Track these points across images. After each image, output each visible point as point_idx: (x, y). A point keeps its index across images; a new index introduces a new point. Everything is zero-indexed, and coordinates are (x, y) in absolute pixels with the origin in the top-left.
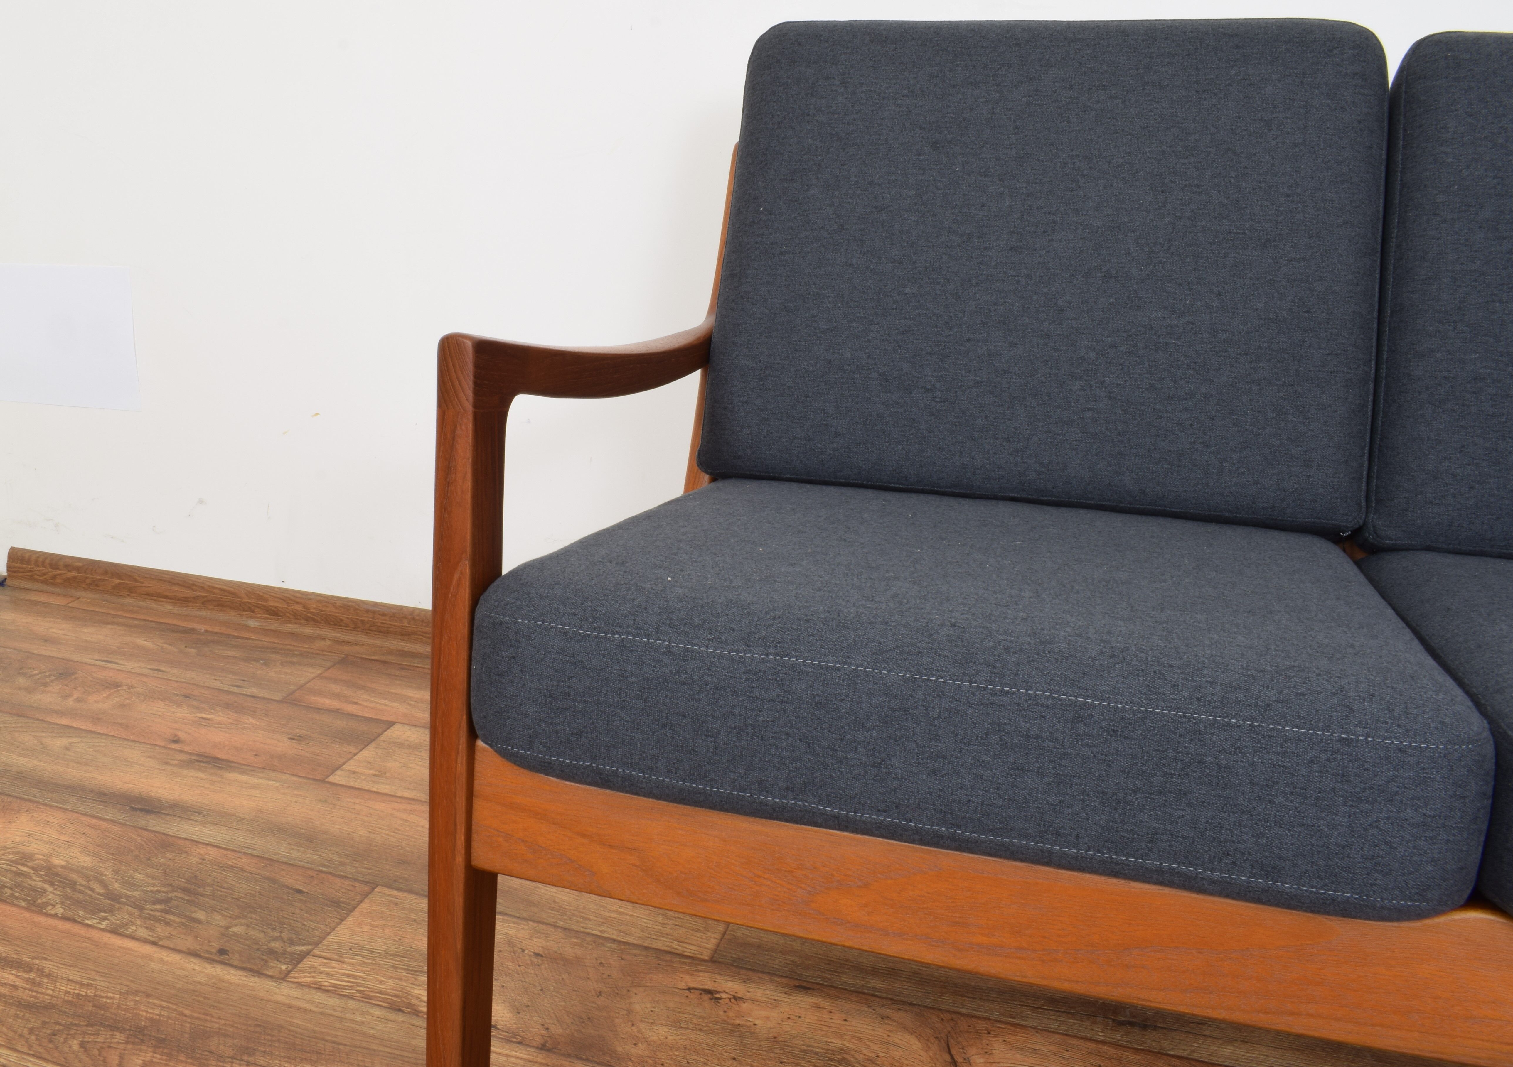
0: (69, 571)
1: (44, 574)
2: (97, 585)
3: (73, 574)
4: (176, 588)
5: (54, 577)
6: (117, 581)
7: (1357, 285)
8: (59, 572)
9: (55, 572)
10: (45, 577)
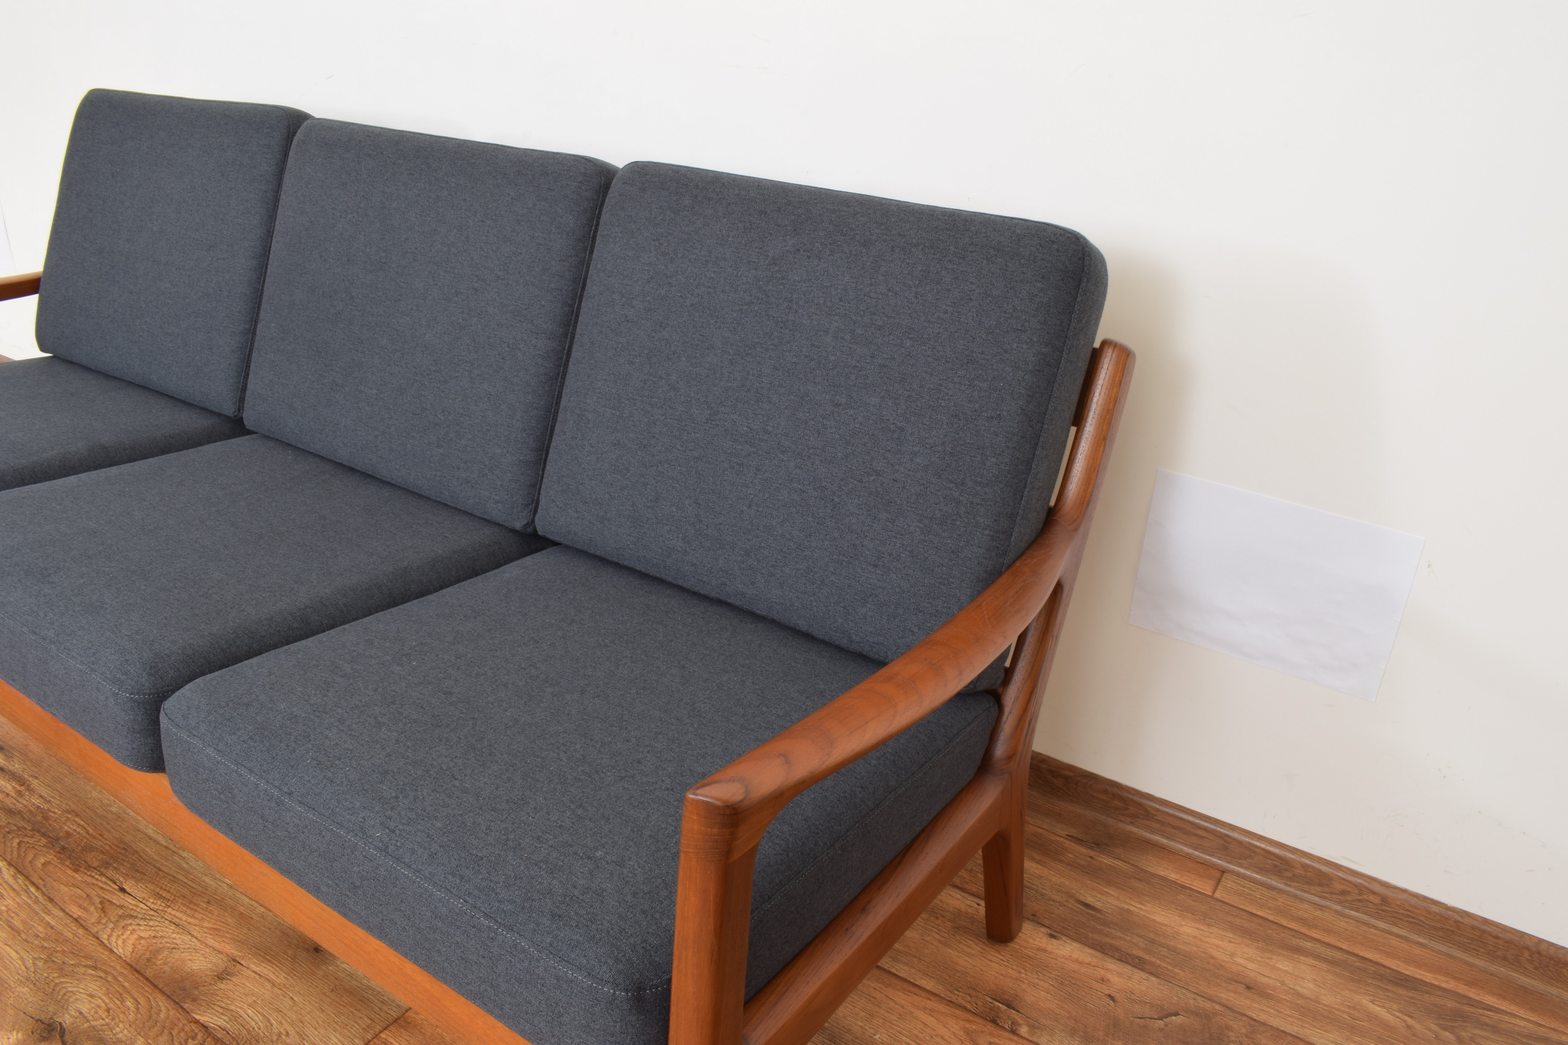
7: (245, 276)
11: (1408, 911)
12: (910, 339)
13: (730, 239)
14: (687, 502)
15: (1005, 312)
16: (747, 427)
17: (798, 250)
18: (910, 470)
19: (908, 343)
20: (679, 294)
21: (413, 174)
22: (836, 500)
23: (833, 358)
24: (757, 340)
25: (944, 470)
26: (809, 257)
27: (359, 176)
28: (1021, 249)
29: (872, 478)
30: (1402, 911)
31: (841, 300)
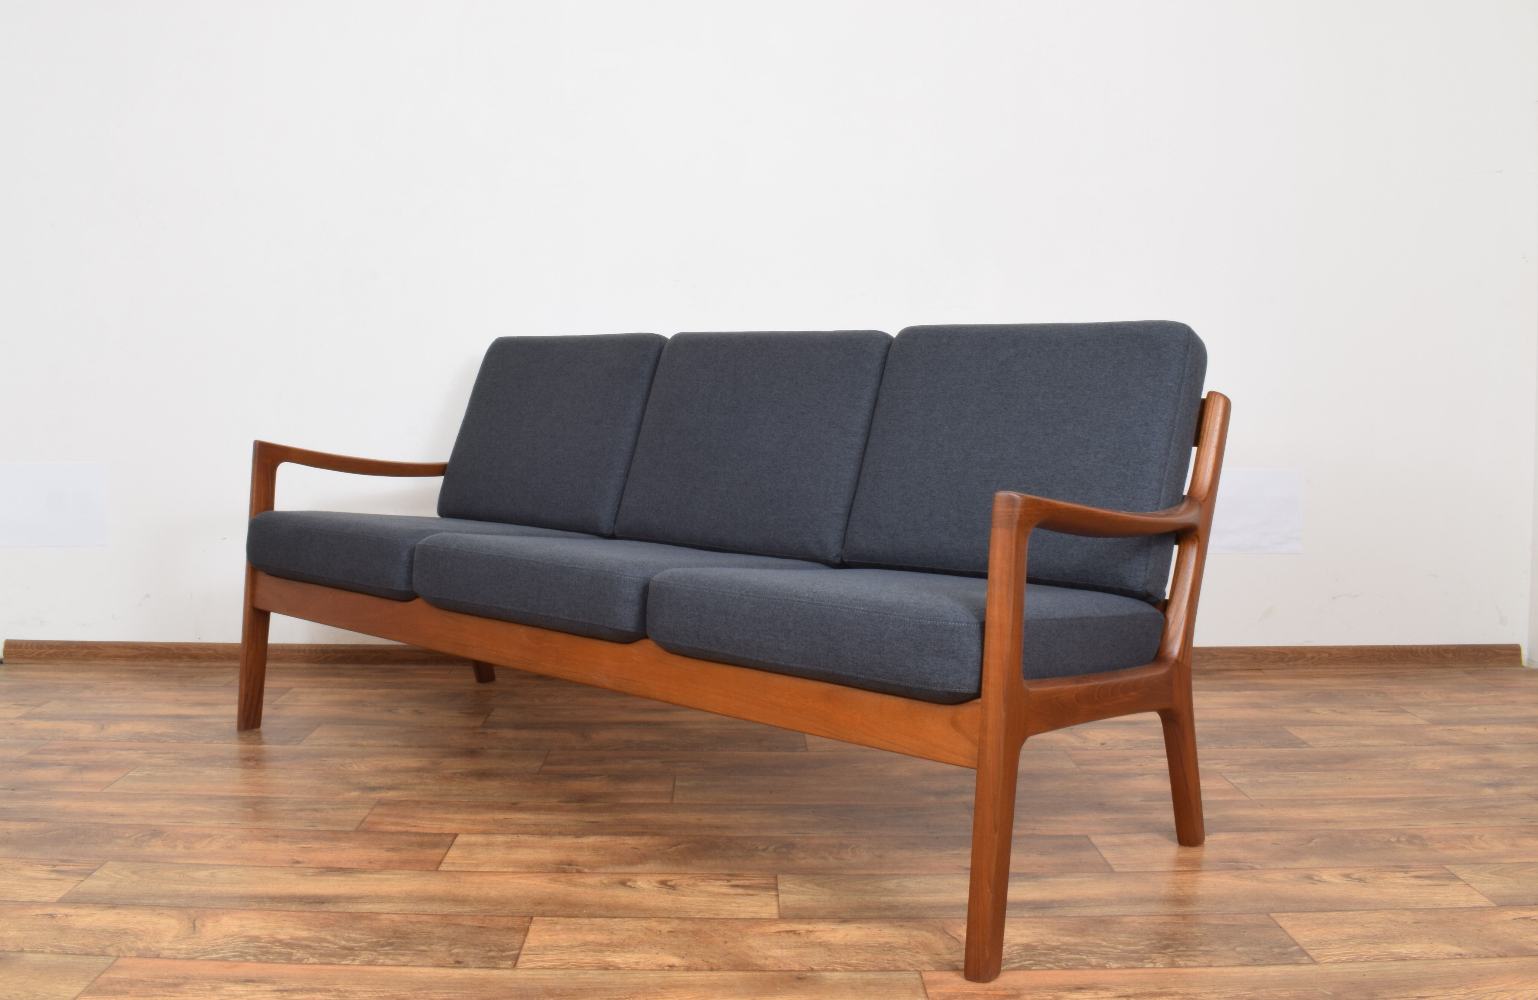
0: (51, 649)
1: (32, 653)
2: (71, 656)
3: (54, 650)
4: (128, 650)
5: (40, 654)
6: (86, 651)
8: (43, 650)
9: (40, 651)
10: (33, 655)
11: (1341, 654)
12: (1089, 390)
13: (974, 356)
14: (952, 511)
15: (1145, 367)
16: (990, 458)
17: (1017, 355)
18: (1094, 463)
19: (1088, 392)
20: (942, 391)
21: (757, 353)
22: (1050, 488)
23: (1042, 409)
24: (994, 408)
25: (1116, 459)
26: (1024, 357)
27: (717, 359)
28: (1151, 333)
29: (1072, 471)
30: (1339, 656)
31: (1045, 377)
